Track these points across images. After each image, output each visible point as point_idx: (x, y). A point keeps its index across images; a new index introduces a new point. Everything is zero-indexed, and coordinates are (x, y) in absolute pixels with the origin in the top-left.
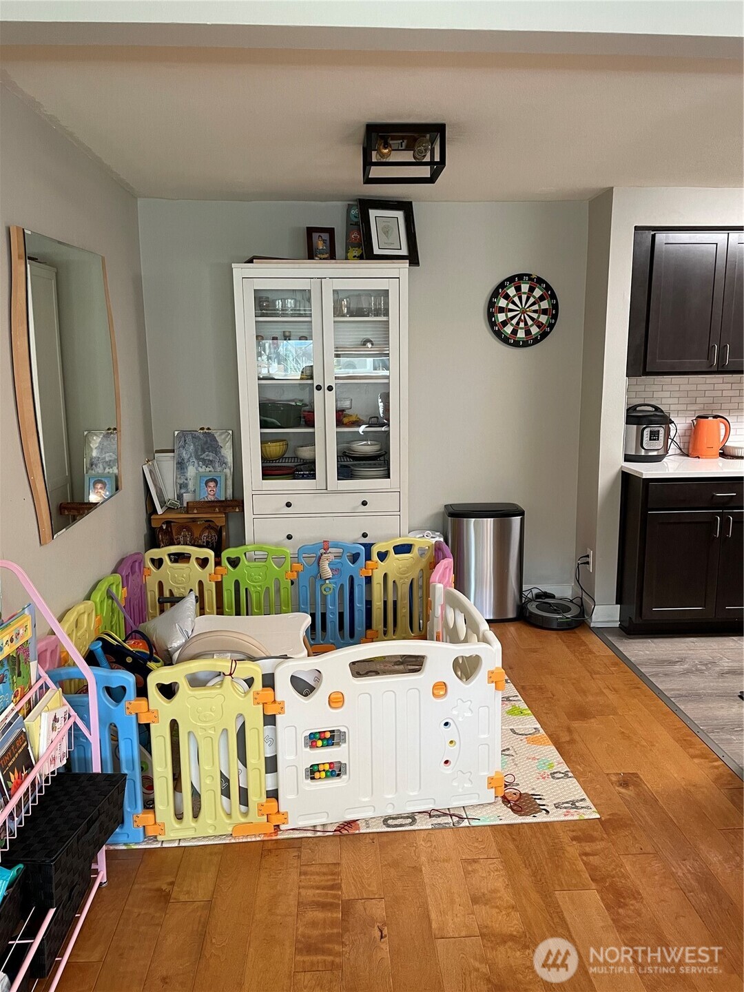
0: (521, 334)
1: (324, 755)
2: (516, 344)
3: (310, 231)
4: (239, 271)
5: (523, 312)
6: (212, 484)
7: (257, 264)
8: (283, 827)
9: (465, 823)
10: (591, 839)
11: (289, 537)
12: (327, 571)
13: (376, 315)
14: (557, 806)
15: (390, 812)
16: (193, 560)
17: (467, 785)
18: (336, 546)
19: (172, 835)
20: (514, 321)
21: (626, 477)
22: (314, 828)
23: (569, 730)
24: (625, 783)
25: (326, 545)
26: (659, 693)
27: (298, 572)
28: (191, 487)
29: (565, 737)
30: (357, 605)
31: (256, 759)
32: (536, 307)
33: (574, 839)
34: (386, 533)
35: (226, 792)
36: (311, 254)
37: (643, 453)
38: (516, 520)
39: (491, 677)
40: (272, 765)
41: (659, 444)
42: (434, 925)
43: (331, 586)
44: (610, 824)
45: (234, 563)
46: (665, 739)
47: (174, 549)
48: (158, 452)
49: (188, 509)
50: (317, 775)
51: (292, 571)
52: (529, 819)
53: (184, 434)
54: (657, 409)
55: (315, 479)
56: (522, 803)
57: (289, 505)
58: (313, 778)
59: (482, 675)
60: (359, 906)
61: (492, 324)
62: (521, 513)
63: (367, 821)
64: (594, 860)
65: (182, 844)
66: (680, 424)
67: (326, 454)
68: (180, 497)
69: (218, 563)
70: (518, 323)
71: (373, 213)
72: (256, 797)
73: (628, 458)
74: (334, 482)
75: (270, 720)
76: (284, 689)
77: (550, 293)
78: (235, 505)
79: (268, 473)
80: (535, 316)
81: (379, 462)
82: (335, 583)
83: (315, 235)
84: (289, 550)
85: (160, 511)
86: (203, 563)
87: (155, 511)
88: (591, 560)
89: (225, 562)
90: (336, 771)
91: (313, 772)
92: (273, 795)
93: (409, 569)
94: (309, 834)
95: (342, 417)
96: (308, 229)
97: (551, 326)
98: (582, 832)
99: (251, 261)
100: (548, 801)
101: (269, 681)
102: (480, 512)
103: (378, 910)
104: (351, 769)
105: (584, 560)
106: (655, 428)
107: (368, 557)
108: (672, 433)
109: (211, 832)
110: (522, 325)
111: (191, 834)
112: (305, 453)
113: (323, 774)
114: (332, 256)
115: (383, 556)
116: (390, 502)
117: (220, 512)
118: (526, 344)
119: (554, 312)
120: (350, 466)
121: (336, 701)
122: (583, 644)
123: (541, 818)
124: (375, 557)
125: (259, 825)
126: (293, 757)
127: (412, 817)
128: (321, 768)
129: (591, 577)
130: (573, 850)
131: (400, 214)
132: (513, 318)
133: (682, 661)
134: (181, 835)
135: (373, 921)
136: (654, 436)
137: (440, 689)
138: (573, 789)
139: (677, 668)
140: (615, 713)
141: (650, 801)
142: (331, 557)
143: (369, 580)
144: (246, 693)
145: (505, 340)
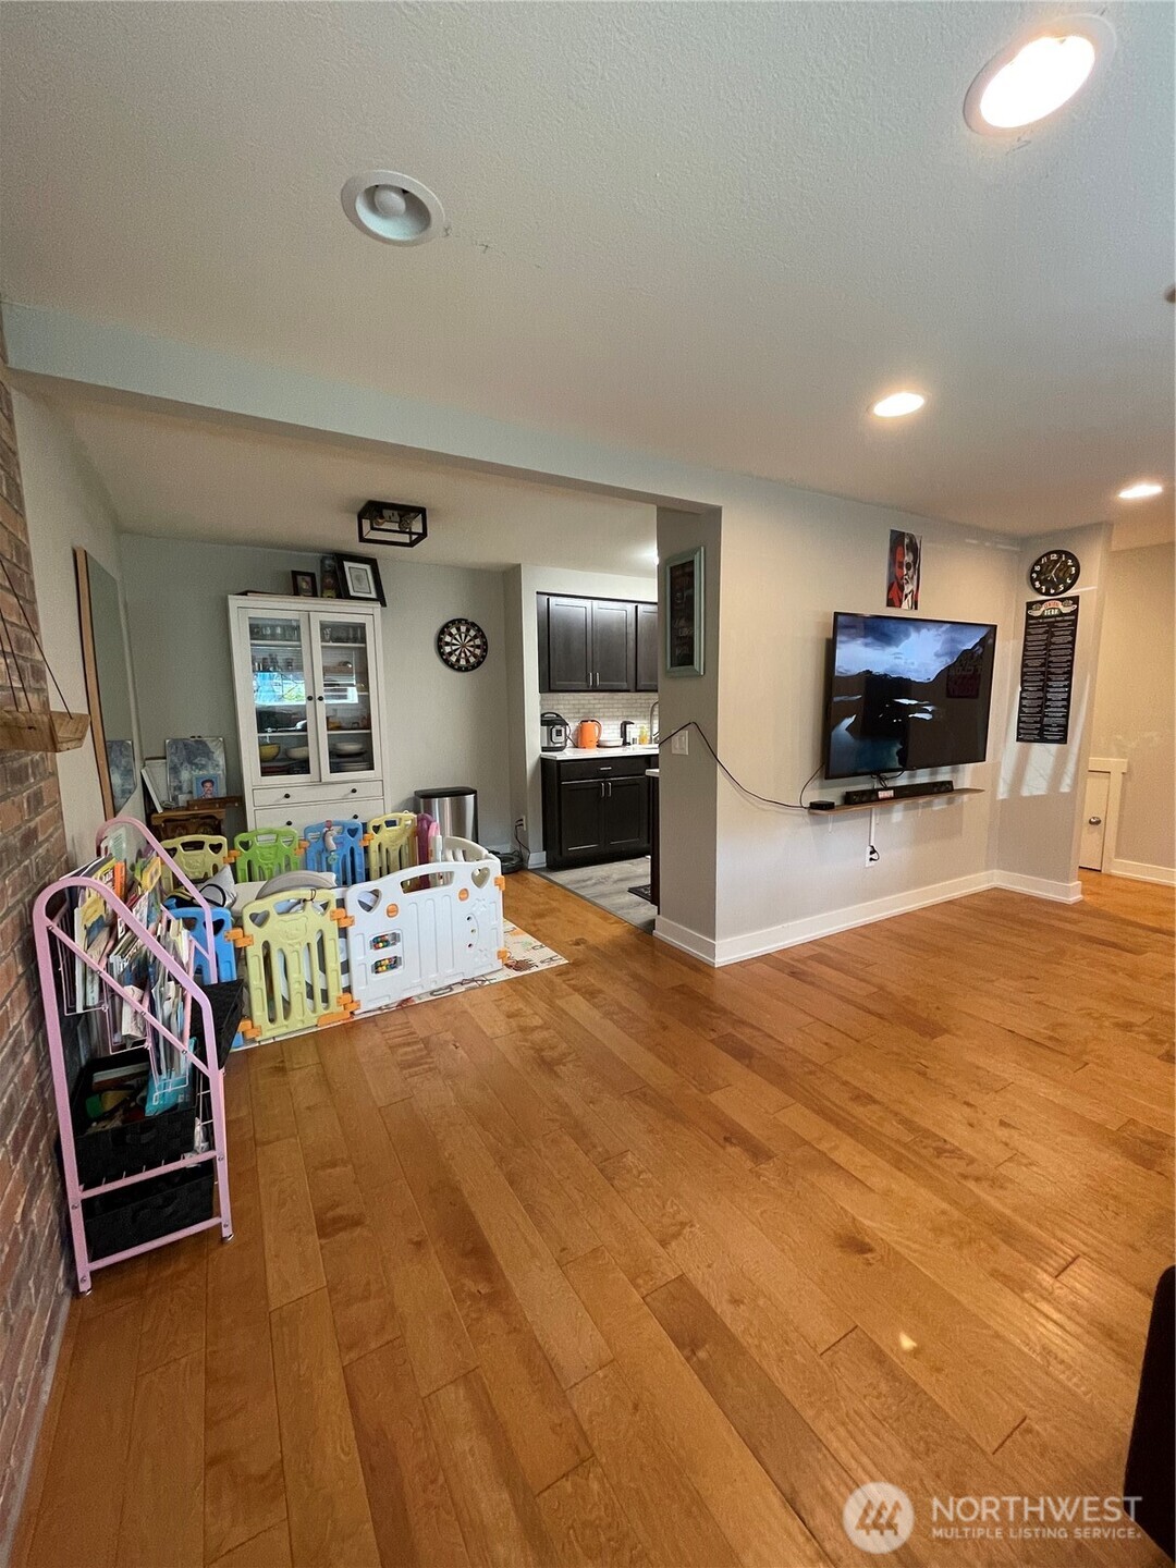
0: (463, 662)
1: (385, 953)
2: (460, 669)
3: (295, 574)
4: (234, 602)
5: (464, 646)
6: (208, 785)
7: (251, 597)
8: (356, 1012)
9: (487, 983)
10: (568, 973)
11: (289, 823)
12: (332, 844)
13: (355, 642)
14: (542, 962)
15: (434, 987)
16: (207, 847)
17: (485, 959)
18: (338, 824)
19: (268, 1035)
20: (457, 653)
21: (543, 761)
22: (380, 1009)
23: (535, 925)
24: (577, 944)
25: (329, 825)
26: (582, 897)
27: (305, 849)
28: (185, 788)
29: (533, 929)
30: (358, 870)
31: (333, 964)
32: (472, 643)
33: (558, 975)
34: (375, 813)
35: (311, 995)
36: (297, 592)
37: (552, 745)
38: (470, 799)
39: (497, 883)
40: (346, 967)
41: (562, 739)
42: (488, 1034)
43: (336, 857)
44: (575, 964)
45: (245, 845)
46: (593, 919)
47: (187, 838)
48: (147, 759)
49: (189, 806)
50: (380, 969)
51: (300, 848)
52: (528, 972)
53: (175, 742)
54: (558, 715)
55: (309, 773)
56: (519, 966)
57: (287, 796)
58: (377, 972)
59: (490, 881)
60: (434, 1039)
61: (441, 654)
62: (474, 792)
63: (419, 997)
64: (572, 982)
65: (277, 1039)
66: (572, 726)
67: (320, 754)
68: (175, 799)
69: (231, 846)
70: (460, 654)
71: (347, 565)
72: (334, 994)
73: (544, 749)
74: (327, 776)
75: (343, 933)
76: (353, 908)
77: (480, 634)
78: (235, 800)
79: (265, 772)
80: (472, 649)
81: (364, 758)
82: (338, 854)
83: (299, 578)
84: (296, 830)
85: (160, 810)
86: (216, 848)
87: (155, 811)
88: (524, 822)
89: (238, 846)
90: (394, 963)
91: (377, 967)
92: (348, 990)
93: (398, 837)
94: (379, 1012)
95: (332, 725)
96: (293, 572)
97: (484, 657)
98: (561, 972)
99: (245, 594)
100: (536, 961)
101: (341, 903)
102: (441, 794)
103: (449, 1036)
104: (406, 959)
105: (519, 823)
106: (558, 727)
107: (365, 832)
108: (568, 732)
109: (300, 1026)
110: (463, 655)
111: (284, 1030)
112: (297, 753)
113: (384, 968)
114: (315, 595)
115: (377, 829)
116: (375, 789)
117: (220, 807)
118: (467, 670)
119: (484, 647)
120: (339, 761)
121: (392, 911)
122: (527, 879)
123: (534, 970)
124: (371, 830)
125: (338, 1014)
126: (362, 957)
127: (450, 987)
128: (383, 963)
129: (525, 834)
130: (558, 980)
131: (367, 567)
132: (456, 650)
133: (590, 879)
134: (274, 1033)
135: (446, 1042)
136: (559, 733)
137: (464, 894)
138: (548, 952)
139: (589, 883)
140: (560, 911)
141: (595, 949)
142: (335, 833)
143: (366, 849)
144: (323, 914)
145: (452, 666)
